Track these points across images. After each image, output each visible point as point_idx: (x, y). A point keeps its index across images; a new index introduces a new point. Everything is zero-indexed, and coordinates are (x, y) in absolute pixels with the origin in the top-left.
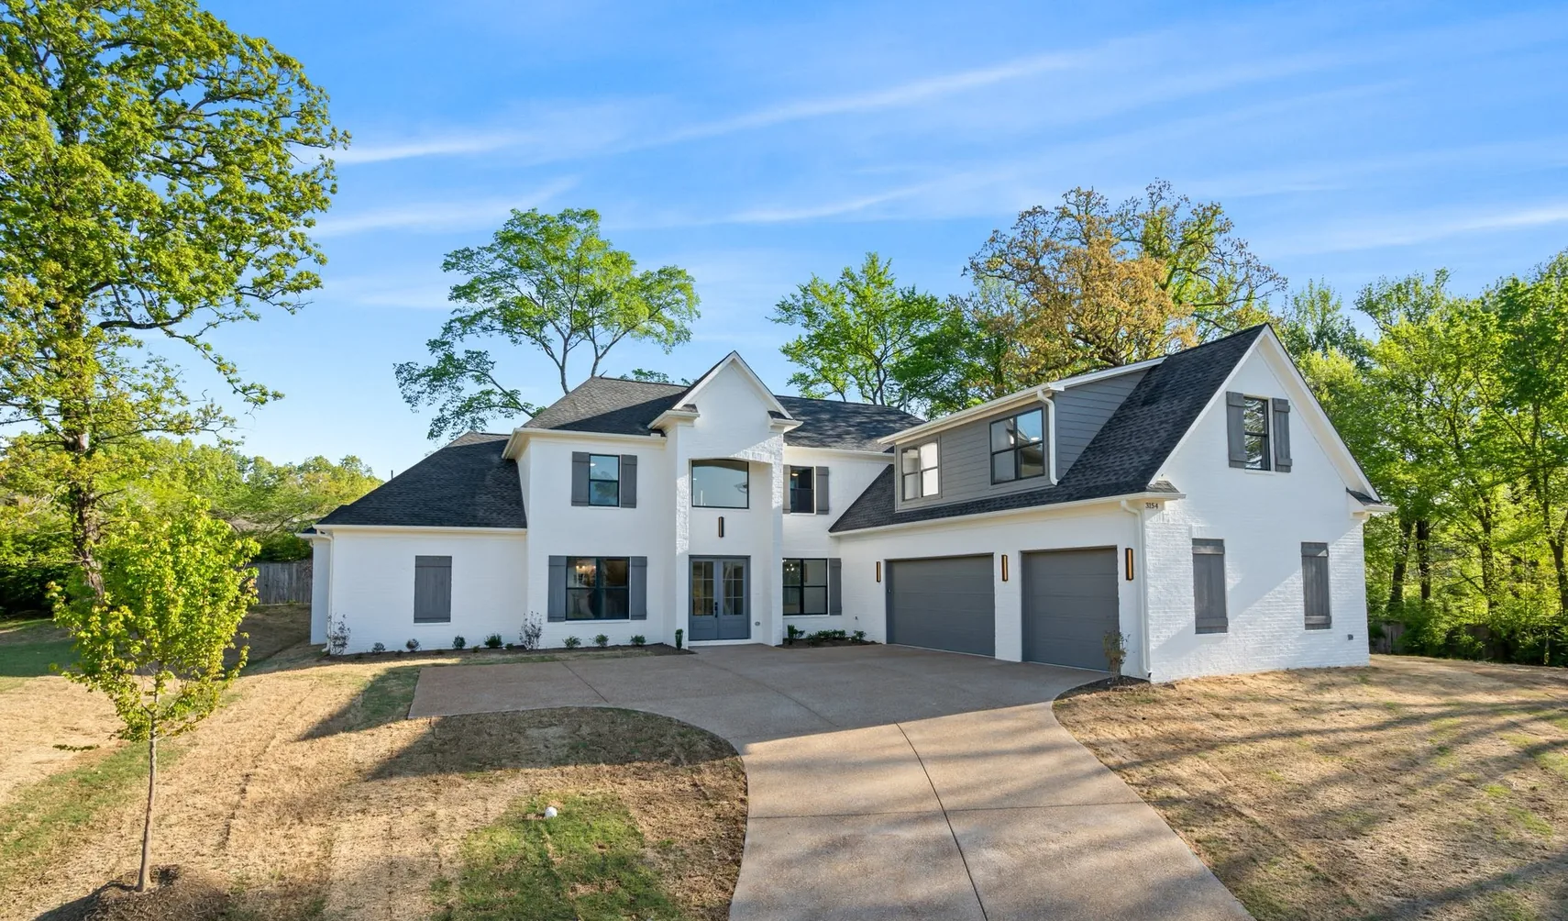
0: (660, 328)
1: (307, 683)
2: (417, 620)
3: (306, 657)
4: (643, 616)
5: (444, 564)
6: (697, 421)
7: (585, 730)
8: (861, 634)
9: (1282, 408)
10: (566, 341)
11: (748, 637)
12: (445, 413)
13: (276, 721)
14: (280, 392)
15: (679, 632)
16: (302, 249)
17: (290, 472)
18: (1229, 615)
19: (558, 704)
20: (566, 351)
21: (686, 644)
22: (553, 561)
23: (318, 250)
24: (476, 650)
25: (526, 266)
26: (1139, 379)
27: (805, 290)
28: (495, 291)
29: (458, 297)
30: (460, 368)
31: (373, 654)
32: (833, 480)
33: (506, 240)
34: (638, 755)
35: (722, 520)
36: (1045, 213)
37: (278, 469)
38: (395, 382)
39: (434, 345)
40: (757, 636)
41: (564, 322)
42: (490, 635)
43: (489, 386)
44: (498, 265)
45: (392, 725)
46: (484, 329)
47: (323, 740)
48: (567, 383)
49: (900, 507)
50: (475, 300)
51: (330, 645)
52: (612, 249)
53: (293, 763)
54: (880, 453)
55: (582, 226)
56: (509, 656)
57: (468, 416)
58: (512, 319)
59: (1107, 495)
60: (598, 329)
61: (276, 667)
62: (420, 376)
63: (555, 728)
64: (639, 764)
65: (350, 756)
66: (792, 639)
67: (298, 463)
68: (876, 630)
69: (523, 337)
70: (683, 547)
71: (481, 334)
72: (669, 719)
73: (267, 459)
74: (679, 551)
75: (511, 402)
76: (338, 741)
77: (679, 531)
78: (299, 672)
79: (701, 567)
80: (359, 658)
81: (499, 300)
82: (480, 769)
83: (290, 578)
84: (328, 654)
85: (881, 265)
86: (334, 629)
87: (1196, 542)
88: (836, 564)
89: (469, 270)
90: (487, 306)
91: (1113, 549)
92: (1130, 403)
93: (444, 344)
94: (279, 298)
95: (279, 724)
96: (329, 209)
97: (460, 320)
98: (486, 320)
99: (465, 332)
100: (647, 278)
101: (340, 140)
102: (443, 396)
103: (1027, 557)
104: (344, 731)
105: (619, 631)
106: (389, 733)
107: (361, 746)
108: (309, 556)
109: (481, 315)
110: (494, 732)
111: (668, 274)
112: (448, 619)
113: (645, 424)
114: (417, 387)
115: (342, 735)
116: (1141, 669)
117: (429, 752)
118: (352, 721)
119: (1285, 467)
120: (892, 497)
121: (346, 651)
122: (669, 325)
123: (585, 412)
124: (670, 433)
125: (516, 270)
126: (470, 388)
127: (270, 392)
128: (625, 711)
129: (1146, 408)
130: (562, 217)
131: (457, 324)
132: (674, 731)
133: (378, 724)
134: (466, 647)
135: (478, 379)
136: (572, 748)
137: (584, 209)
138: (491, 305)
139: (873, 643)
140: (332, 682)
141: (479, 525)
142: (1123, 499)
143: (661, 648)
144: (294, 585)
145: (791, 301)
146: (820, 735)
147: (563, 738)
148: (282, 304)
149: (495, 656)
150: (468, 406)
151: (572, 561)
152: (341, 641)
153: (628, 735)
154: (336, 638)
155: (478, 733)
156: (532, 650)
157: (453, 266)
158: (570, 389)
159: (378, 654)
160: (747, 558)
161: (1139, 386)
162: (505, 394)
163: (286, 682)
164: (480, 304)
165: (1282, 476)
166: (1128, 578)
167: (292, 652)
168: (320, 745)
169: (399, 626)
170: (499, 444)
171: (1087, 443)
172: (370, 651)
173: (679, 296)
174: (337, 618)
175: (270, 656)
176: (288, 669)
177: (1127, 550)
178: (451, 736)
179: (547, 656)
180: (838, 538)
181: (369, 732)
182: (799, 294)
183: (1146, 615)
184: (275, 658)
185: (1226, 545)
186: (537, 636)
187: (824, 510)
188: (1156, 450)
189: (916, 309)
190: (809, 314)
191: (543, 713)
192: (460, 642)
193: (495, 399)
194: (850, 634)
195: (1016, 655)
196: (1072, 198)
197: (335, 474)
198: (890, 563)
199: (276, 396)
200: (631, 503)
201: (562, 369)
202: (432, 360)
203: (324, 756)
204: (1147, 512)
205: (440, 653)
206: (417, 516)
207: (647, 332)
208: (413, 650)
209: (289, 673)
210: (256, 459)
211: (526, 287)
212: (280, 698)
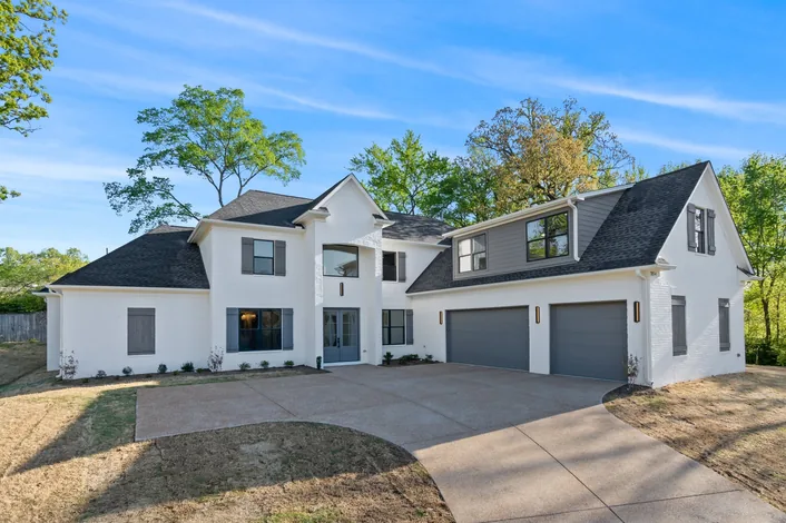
0: (281, 170)
1: (43, 405)
2: (129, 353)
3: (42, 382)
4: (291, 348)
5: (149, 314)
6: (328, 218)
7: (289, 444)
8: (430, 357)
9: (711, 215)
10: (222, 174)
11: (359, 359)
12: (141, 216)
13: (13, 446)
14: (17, 191)
15: (319, 358)
16: (31, 89)
17: (32, 257)
18: (688, 343)
19: (258, 420)
20: (222, 181)
21: (323, 365)
22: (230, 312)
23: (45, 91)
24: (175, 373)
25: (194, 124)
26: (619, 196)
27: (369, 152)
28: (173, 138)
29: (149, 140)
30: (150, 188)
31: (97, 378)
32: (408, 260)
33: (181, 104)
34: (341, 466)
35: (342, 285)
36: (511, 111)
37: (23, 256)
38: (106, 195)
39: (131, 172)
40: (364, 359)
41: (220, 162)
42: (185, 362)
43: (171, 201)
44: (176, 122)
45: (122, 448)
46: (167, 163)
47: (57, 466)
48: (223, 201)
49: (456, 277)
50: (159, 144)
51: (62, 373)
52: (252, 116)
53: (27, 495)
54: (436, 244)
55: (233, 99)
56: (201, 378)
57: (156, 219)
58: (186, 158)
59: (623, 266)
60: (242, 168)
61: (18, 390)
62: (122, 192)
63: (263, 443)
64: (344, 475)
65: (84, 483)
66: (388, 360)
67: (38, 252)
68: (440, 354)
69: (192, 170)
70: (320, 302)
71: (165, 166)
72: (350, 430)
73: (15, 249)
74: (317, 304)
75: (186, 210)
76: (72, 467)
77: (317, 292)
78: (36, 395)
79: (330, 315)
80: (86, 382)
81: (177, 145)
82: (210, 492)
83: (31, 324)
84: (61, 379)
85: (415, 138)
86: (65, 362)
87: (673, 297)
88: (410, 313)
89: (156, 124)
90: (169, 148)
91: (624, 302)
92: (617, 210)
93: (139, 172)
94: (14, 124)
95: (16, 449)
96: (52, 68)
97: (150, 156)
98: (168, 157)
99: (153, 164)
100: (272, 138)
101: (59, 16)
102: (139, 205)
103: (553, 307)
104: (77, 455)
105: (275, 358)
106: (119, 456)
107: (94, 472)
108: (45, 309)
109: (163, 154)
110: (213, 451)
111: (287, 136)
112: (153, 352)
113: (290, 221)
114: (120, 199)
115: (76, 460)
116: (645, 380)
117: (160, 475)
118: (84, 445)
119: (712, 252)
120: (451, 270)
121: (75, 377)
122: (287, 168)
123: (248, 211)
124: (308, 227)
125: (187, 127)
126: (157, 201)
127: (9, 191)
128: (312, 424)
129: (632, 213)
130: (219, 92)
131: (148, 159)
132: (358, 440)
133: (107, 448)
134: (168, 371)
135: (163, 196)
136: (284, 462)
137: (234, 89)
138: (172, 147)
139: (437, 362)
140: (65, 404)
141: (175, 286)
142: (638, 269)
143: (305, 369)
144: (34, 327)
145: (359, 158)
146: (467, 439)
147: (272, 452)
148: (16, 129)
149: (190, 378)
150: (156, 213)
151: (242, 311)
152: (71, 369)
153: (324, 447)
154: (67, 368)
155: (200, 452)
156: (216, 373)
157: (145, 119)
158: (224, 204)
159: (101, 379)
160: (358, 309)
161: (620, 200)
162: (182, 206)
163: (26, 405)
164: (163, 147)
165: (710, 257)
166: (635, 321)
167: (32, 378)
168: (53, 472)
169: (115, 357)
170: (186, 233)
171: (594, 235)
172: (94, 376)
173: (291, 150)
174: (66, 353)
175: (14, 380)
176: (28, 392)
177: (635, 303)
178: (176, 456)
179: (229, 376)
180: (411, 297)
181: (101, 455)
182: (365, 153)
183: (650, 344)
184: (18, 382)
185: (687, 299)
186: (220, 363)
187: (403, 280)
188: (653, 238)
189: (435, 165)
190: (371, 166)
191: (250, 428)
192: (163, 368)
193: (175, 209)
194: (422, 356)
195: (546, 370)
196: (526, 104)
197: (63, 259)
198: (448, 312)
199: (14, 194)
200: (282, 273)
201: (219, 191)
202: (131, 182)
203: (58, 485)
204: (651, 278)
205: (149, 376)
206: (128, 280)
207: (273, 172)
208: (128, 375)
209: (29, 396)
210: (7, 249)
211: (194, 137)
212: (19, 421)
